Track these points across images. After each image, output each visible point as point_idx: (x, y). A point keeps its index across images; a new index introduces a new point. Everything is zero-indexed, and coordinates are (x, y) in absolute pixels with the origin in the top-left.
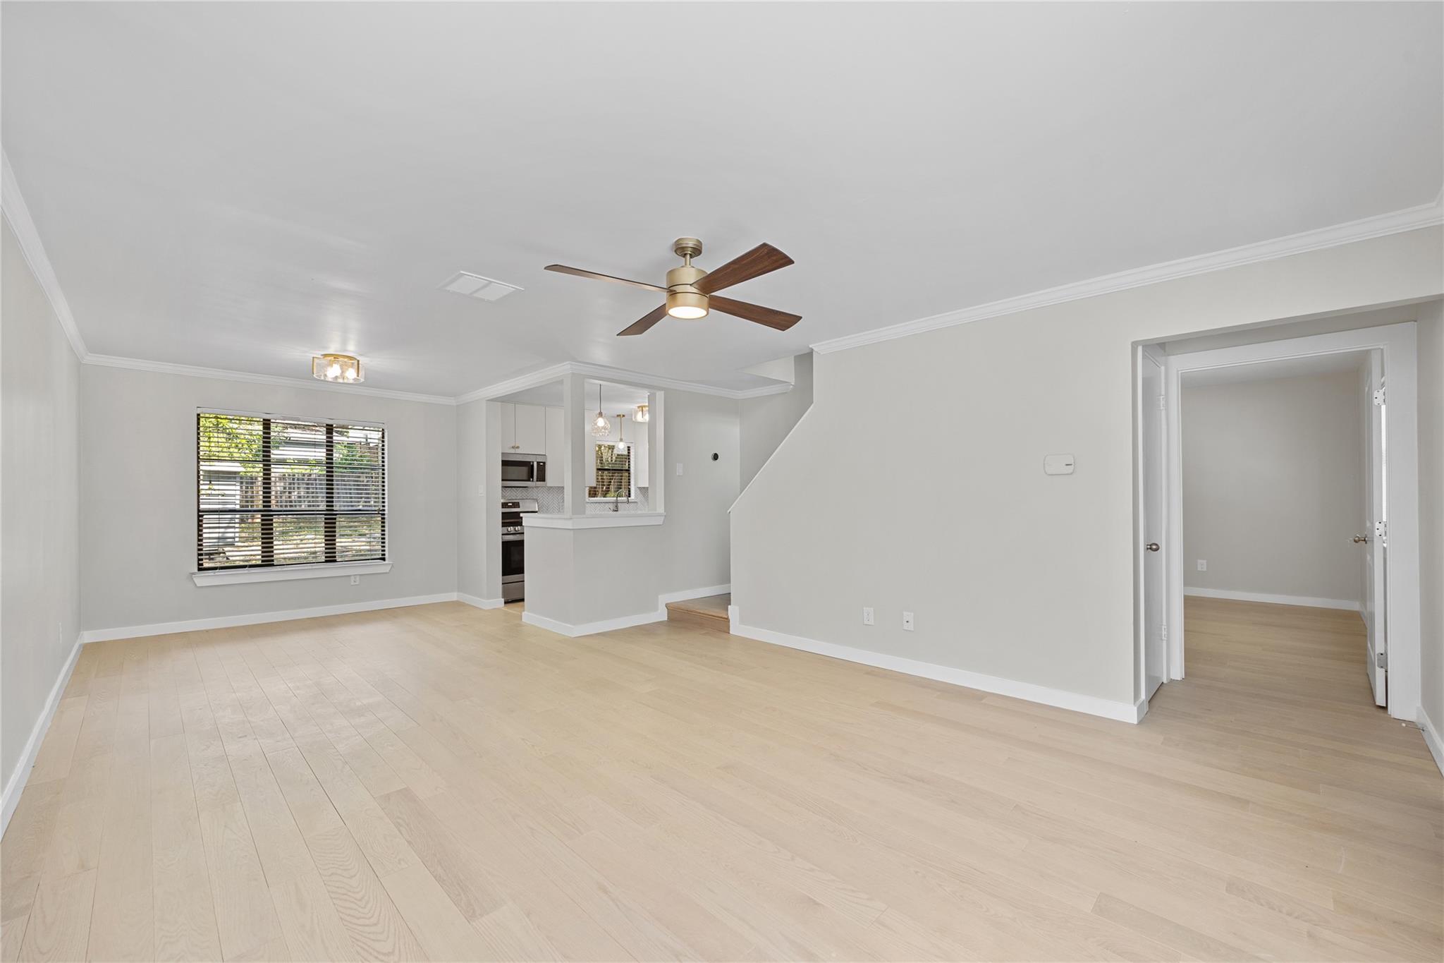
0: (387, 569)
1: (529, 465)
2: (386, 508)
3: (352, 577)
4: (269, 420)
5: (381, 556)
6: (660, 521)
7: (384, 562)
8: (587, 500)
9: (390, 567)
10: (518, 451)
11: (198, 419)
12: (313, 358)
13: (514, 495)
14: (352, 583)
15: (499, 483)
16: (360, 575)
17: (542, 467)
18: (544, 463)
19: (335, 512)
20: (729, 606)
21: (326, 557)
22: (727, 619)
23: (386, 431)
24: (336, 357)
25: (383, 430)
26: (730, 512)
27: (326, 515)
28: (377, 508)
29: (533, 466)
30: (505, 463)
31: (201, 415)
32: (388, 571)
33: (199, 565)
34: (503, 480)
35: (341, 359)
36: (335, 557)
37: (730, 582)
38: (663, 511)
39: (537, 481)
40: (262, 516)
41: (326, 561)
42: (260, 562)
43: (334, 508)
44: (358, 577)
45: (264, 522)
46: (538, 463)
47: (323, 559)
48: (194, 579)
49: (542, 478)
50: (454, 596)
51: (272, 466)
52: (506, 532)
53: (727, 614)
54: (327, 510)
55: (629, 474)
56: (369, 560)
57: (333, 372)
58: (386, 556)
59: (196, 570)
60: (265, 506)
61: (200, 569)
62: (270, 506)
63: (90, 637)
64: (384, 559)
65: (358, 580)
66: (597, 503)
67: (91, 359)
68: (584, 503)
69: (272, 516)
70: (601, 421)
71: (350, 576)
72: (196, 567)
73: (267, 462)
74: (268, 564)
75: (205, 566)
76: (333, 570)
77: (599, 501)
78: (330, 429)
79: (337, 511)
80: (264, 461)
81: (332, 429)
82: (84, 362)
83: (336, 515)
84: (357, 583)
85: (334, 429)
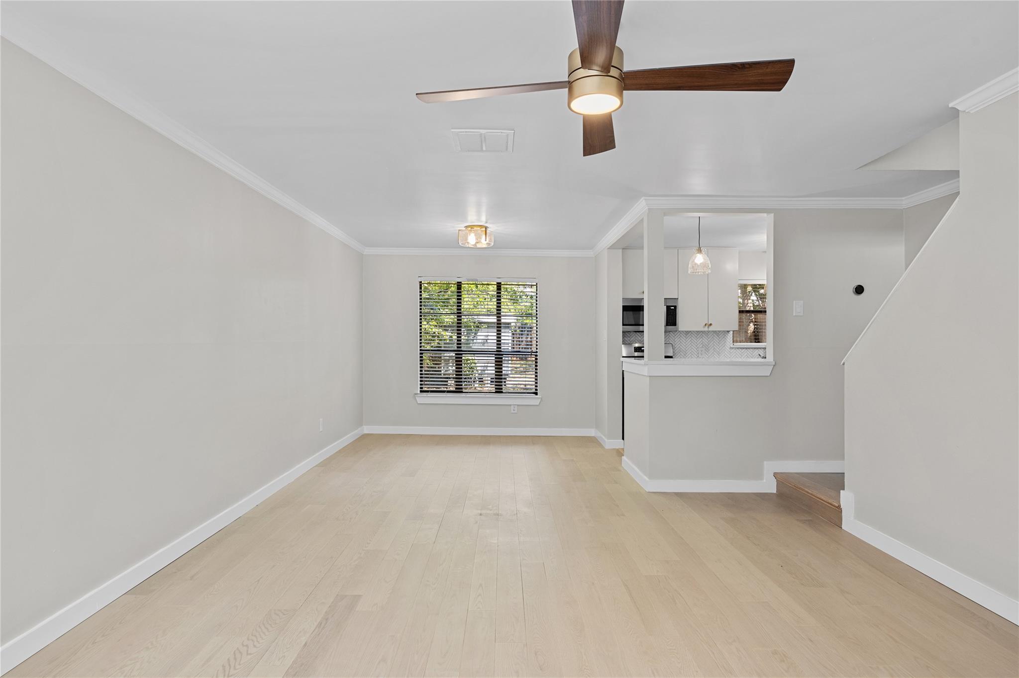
0: (537, 402)
2: (538, 351)
3: (512, 406)
4: (461, 282)
5: (534, 391)
6: (767, 372)
7: (537, 397)
8: (732, 346)
9: (541, 401)
11: (421, 285)
12: (459, 230)
14: (512, 412)
15: (620, 327)
16: (518, 405)
17: (673, 310)
18: (675, 307)
19: (503, 353)
20: (841, 491)
21: (496, 389)
22: (839, 507)
24: (472, 227)
25: (536, 284)
26: (844, 364)
27: (496, 355)
28: (531, 350)
31: (423, 282)
32: (538, 404)
33: (421, 389)
35: (475, 228)
36: (502, 389)
37: (843, 458)
38: (772, 360)
40: (456, 354)
41: (496, 392)
42: (454, 389)
43: (502, 349)
44: (516, 406)
45: (457, 359)
46: (668, 307)
47: (494, 390)
48: (417, 401)
49: (673, 322)
50: (591, 432)
51: (463, 317)
53: (839, 502)
54: (497, 351)
56: (525, 393)
57: (472, 239)
58: (538, 392)
59: (419, 392)
60: (458, 347)
61: (421, 391)
62: (461, 347)
63: (367, 430)
64: (536, 394)
65: (516, 409)
66: (744, 350)
67: (368, 251)
68: (729, 349)
69: (461, 354)
70: (699, 259)
71: (510, 405)
72: (419, 389)
73: (459, 314)
74: (459, 391)
75: (423, 389)
76: (499, 399)
77: (746, 348)
78: (499, 286)
79: (503, 352)
80: (458, 313)
81: (500, 286)
82: (365, 253)
83: (502, 355)
84: (516, 411)
85: (502, 286)
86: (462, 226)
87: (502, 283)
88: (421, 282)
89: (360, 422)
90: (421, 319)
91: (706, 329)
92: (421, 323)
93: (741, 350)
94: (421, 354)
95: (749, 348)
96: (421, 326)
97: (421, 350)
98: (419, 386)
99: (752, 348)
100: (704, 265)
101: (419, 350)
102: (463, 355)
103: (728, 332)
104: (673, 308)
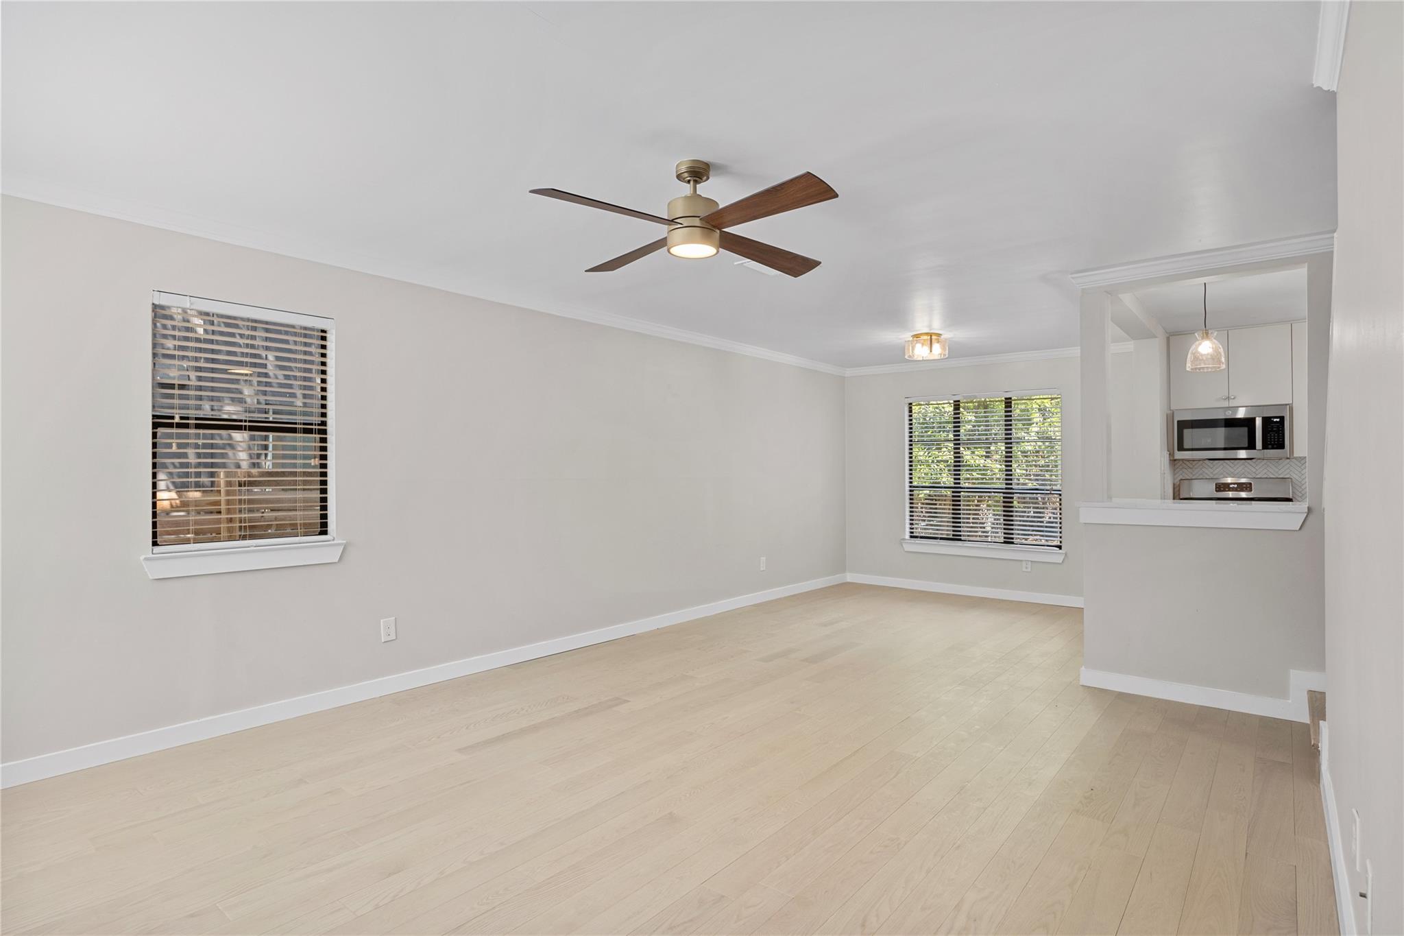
0: (1060, 558)
1: (1250, 425)
3: (1024, 564)
5: (1055, 544)
7: (1060, 551)
9: (1063, 557)
12: (906, 341)
14: (1024, 570)
16: (1032, 561)
17: (1278, 424)
18: (1282, 418)
21: (1005, 538)
22: (1316, 747)
27: (1004, 493)
28: (1053, 488)
32: (1062, 561)
33: (911, 533)
35: (922, 337)
36: (1012, 539)
39: (1265, 447)
40: (953, 492)
41: (1005, 542)
42: (951, 536)
43: (1013, 486)
44: (1029, 563)
45: (954, 499)
47: (1002, 540)
48: (904, 546)
49: (1277, 442)
51: (961, 444)
53: (1318, 739)
54: (1006, 489)
56: (1043, 546)
58: (1063, 545)
59: (908, 538)
60: (955, 483)
61: (911, 537)
62: (959, 483)
63: (850, 577)
64: (1060, 547)
65: (1029, 566)
67: (849, 372)
69: (960, 492)
70: (1206, 346)
71: (1021, 561)
72: (908, 534)
73: (957, 443)
74: (956, 538)
75: (915, 534)
76: (1007, 552)
78: (1008, 403)
79: (1015, 490)
80: (955, 440)
81: (1011, 403)
82: (846, 376)
83: (1012, 493)
84: (1029, 570)
85: (1013, 402)
86: (907, 336)
87: (1013, 399)
88: (911, 404)
89: (841, 567)
94: (910, 490)
97: (910, 486)
98: (909, 530)
100: (1215, 358)
101: (908, 486)
104: (1278, 420)
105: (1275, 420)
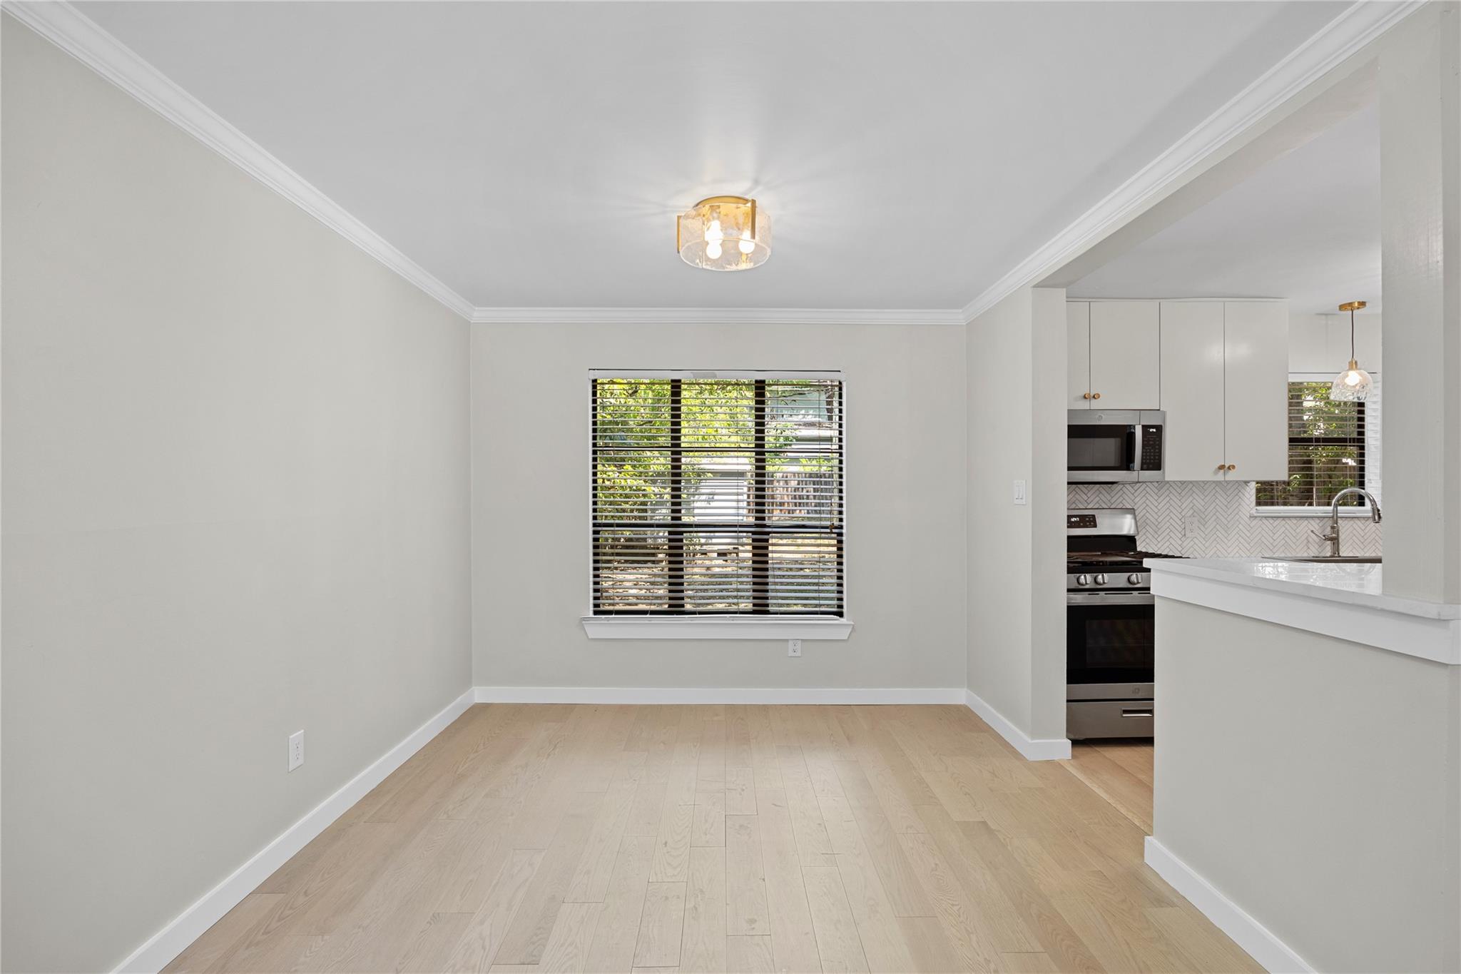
0: (844, 634)
1: (1124, 434)
2: (844, 524)
3: (791, 643)
4: (679, 380)
5: (835, 610)
7: (841, 620)
8: (1253, 512)
9: (847, 630)
10: (1095, 404)
11: (594, 387)
13: (1090, 501)
14: (791, 653)
15: (1063, 475)
16: (802, 640)
17: (1154, 436)
18: (1160, 427)
19: (768, 529)
21: (755, 605)
23: (844, 385)
25: (840, 383)
27: (754, 533)
28: (828, 523)
29: (1131, 436)
30: (1076, 432)
31: (599, 380)
32: (847, 637)
33: (596, 606)
34: (1070, 469)
36: (767, 605)
39: (1142, 469)
40: (670, 533)
41: (755, 613)
42: (667, 607)
43: (766, 522)
44: (799, 641)
45: (672, 543)
46: (1145, 428)
47: (750, 609)
48: (587, 628)
49: (1154, 461)
50: (959, 696)
51: (683, 453)
52: (1075, 585)
54: (759, 526)
55: (1362, 448)
56: (816, 613)
58: (845, 610)
59: (591, 615)
60: (673, 518)
61: (596, 613)
62: (679, 518)
63: (480, 694)
64: (840, 614)
65: (799, 648)
66: (1278, 521)
67: (479, 315)
68: (1246, 519)
69: (681, 533)
71: (786, 640)
72: (592, 608)
73: (676, 450)
74: (675, 609)
75: (602, 608)
76: (760, 627)
77: (1284, 518)
78: (759, 387)
79: (769, 527)
80: (673, 445)
81: (764, 388)
82: (473, 320)
83: (768, 533)
84: (798, 654)
85: (767, 388)
88: (595, 381)
89: (465, 681)
90: (595, 459)
91: (1220, 477)
92: (595, 467)
93: (1271, 521)
94: (595, 532)
95: (1289, 517)
96: (595, 474)
97: (595, 525)
98: (592, 601)
99: (1295, 517)
101: (591, 525)
102: (685, 534)
103: (1246, 483)
104: (1154, 430)
105: (1151, 430)
